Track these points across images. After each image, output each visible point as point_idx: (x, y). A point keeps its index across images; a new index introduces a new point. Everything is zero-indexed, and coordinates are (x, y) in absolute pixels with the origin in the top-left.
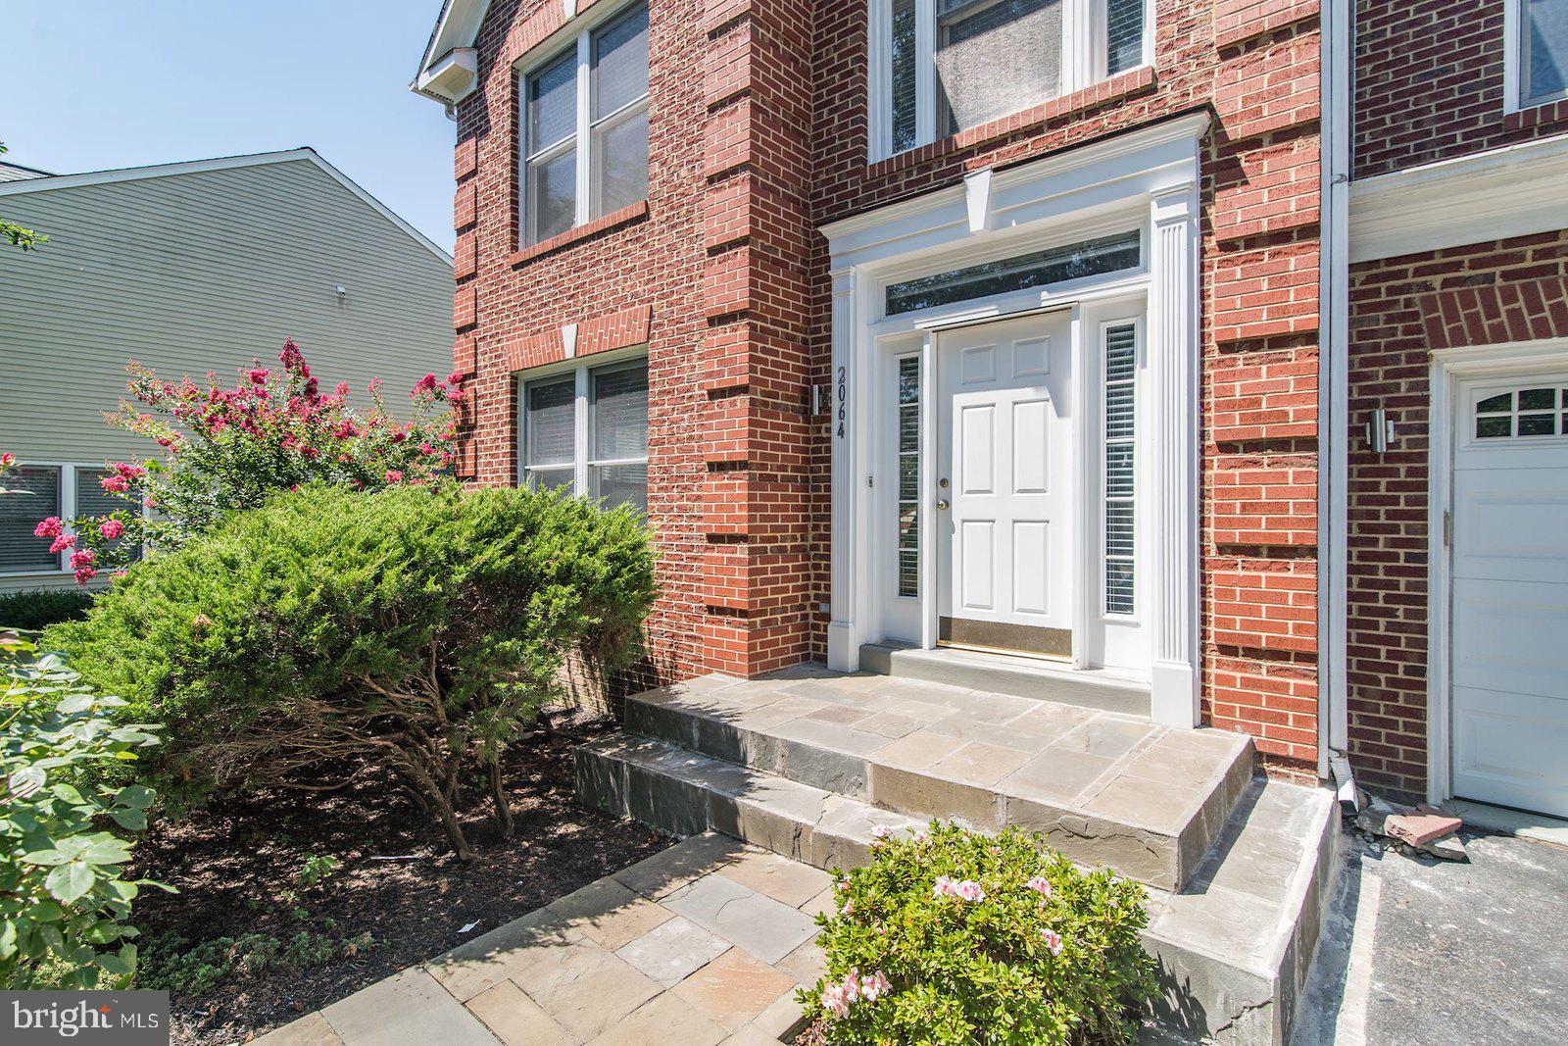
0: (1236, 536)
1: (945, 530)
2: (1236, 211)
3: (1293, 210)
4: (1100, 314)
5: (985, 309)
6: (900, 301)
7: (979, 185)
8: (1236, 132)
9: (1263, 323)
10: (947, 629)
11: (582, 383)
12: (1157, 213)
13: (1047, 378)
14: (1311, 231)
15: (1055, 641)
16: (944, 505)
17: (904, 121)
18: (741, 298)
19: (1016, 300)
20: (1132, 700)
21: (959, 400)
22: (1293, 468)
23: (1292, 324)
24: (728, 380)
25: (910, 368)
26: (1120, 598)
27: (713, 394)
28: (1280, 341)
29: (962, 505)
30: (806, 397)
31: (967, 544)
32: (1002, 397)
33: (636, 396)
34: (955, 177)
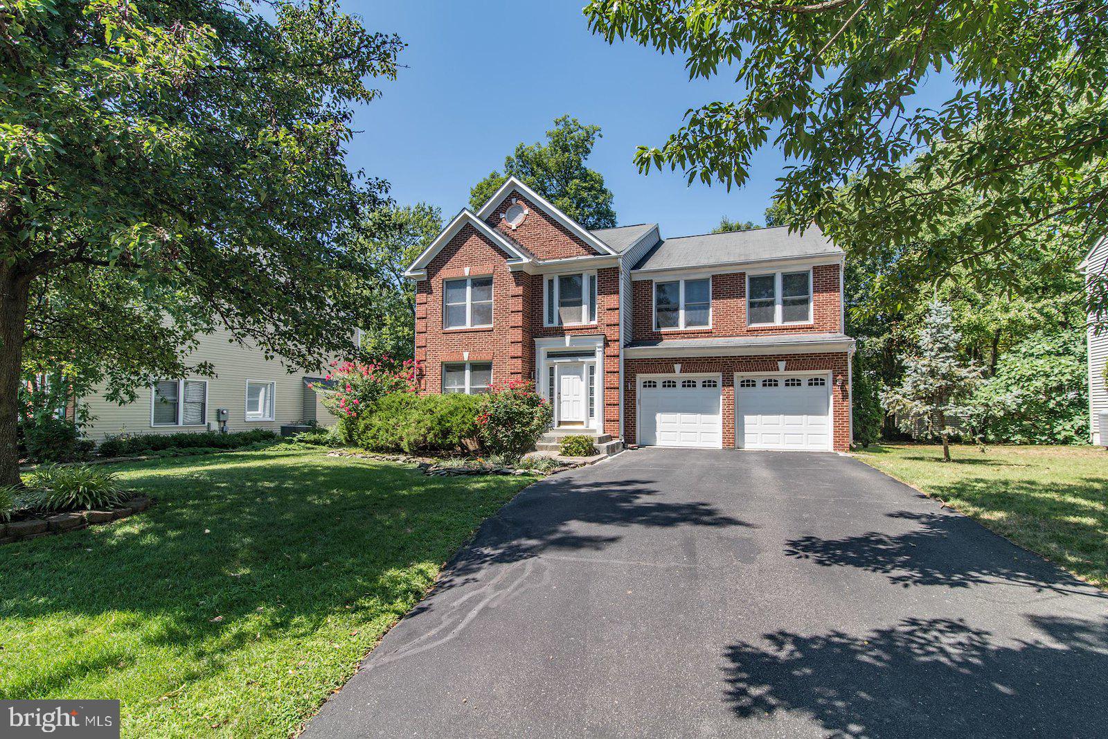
0: (609, 402)
1: (559, 403)
2: (609, 351)
3: (616, 352)
4: (589, 363)
5: (568, 360)
6: (551, 355)
7: (568, 338)
8: (609, 339)
9: (612, 369)
10: (560, 423)
11: (468, 366)
12: (598, 349)
13: (580, 374)
14: (618, 356)
15: (582, 423)
16: (559, 398)
17: (551, 321)
18: (520, 354)
19: (574, 359)
20: (594, 431)
21: (562, 377)
22: (616, 392)
23: (616, 370)
24: (516, 371)
25: (552, 369)
26: (592, 414)
27: (512, 373)
28: (614, 372)
29: (563, 398)
30: (530, 374)
31: (563, 406)
32: (571, 377)
33: (486, 372)
34: (563, 335)
